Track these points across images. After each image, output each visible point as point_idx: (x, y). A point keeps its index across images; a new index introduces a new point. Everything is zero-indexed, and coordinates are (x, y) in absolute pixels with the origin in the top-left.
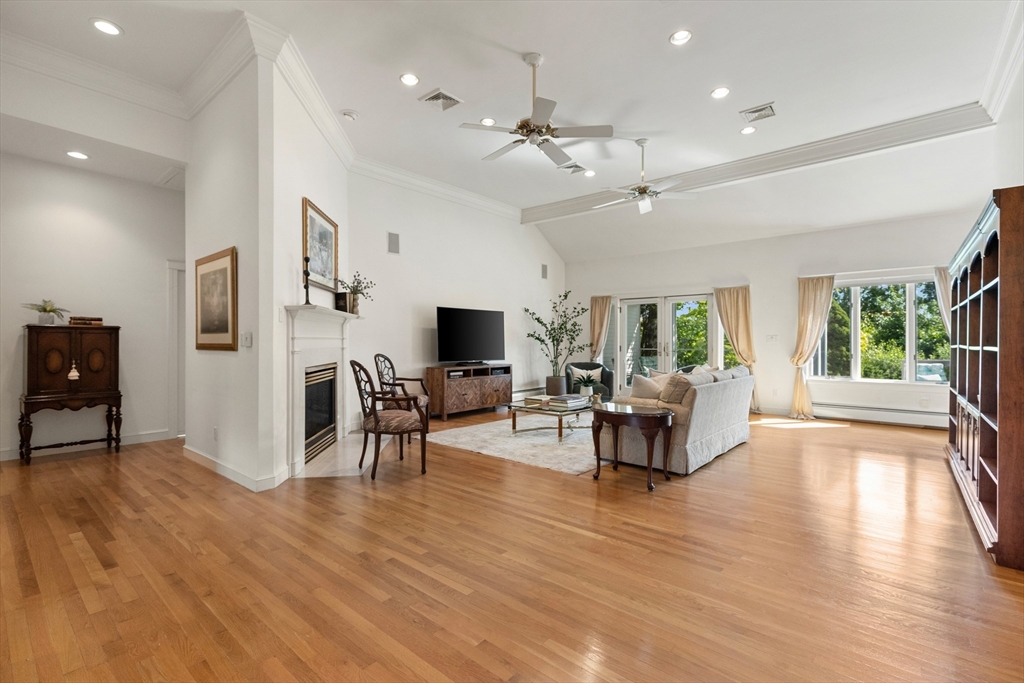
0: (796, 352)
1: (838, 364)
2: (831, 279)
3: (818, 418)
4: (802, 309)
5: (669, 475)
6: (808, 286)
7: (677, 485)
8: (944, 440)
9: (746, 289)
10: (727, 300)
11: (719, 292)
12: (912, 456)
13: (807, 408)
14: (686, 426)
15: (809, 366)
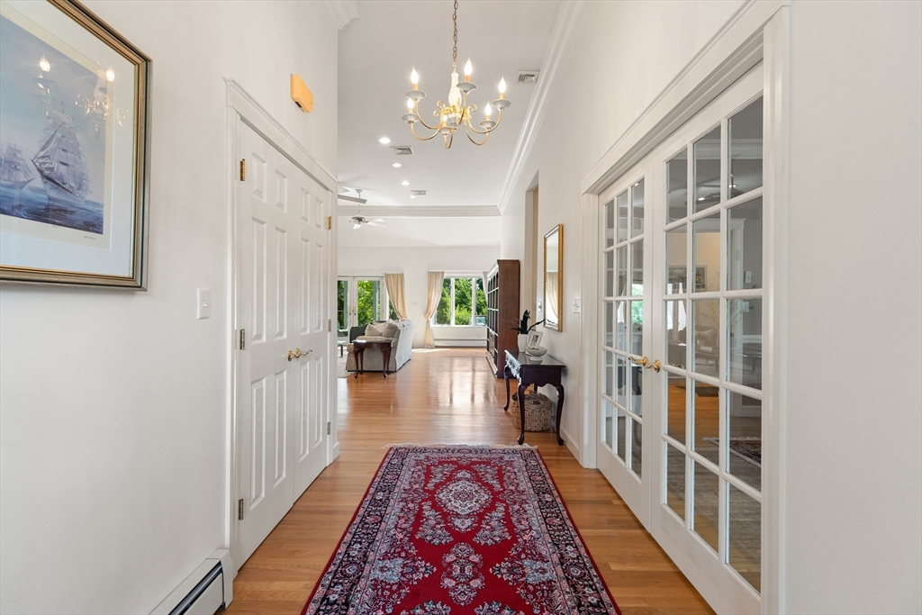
0: (427, 312)
1: (442, 319)
2: (443, 273)
3: (437, 347)
4: (430, 290)
5: (389, 373)
6: (432, 275)
7: (391, 376)
8: (486, 350)
9: (402, 275)
10: (392, 282)
11: (387, 276)
12: (474, 358)
13: (432, 342)
14: (395, 347)
15: (432, 320)
